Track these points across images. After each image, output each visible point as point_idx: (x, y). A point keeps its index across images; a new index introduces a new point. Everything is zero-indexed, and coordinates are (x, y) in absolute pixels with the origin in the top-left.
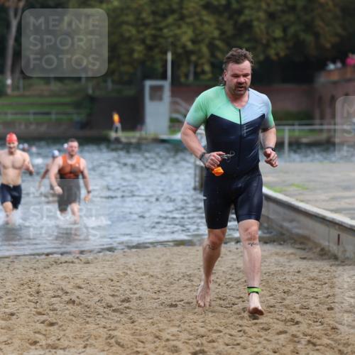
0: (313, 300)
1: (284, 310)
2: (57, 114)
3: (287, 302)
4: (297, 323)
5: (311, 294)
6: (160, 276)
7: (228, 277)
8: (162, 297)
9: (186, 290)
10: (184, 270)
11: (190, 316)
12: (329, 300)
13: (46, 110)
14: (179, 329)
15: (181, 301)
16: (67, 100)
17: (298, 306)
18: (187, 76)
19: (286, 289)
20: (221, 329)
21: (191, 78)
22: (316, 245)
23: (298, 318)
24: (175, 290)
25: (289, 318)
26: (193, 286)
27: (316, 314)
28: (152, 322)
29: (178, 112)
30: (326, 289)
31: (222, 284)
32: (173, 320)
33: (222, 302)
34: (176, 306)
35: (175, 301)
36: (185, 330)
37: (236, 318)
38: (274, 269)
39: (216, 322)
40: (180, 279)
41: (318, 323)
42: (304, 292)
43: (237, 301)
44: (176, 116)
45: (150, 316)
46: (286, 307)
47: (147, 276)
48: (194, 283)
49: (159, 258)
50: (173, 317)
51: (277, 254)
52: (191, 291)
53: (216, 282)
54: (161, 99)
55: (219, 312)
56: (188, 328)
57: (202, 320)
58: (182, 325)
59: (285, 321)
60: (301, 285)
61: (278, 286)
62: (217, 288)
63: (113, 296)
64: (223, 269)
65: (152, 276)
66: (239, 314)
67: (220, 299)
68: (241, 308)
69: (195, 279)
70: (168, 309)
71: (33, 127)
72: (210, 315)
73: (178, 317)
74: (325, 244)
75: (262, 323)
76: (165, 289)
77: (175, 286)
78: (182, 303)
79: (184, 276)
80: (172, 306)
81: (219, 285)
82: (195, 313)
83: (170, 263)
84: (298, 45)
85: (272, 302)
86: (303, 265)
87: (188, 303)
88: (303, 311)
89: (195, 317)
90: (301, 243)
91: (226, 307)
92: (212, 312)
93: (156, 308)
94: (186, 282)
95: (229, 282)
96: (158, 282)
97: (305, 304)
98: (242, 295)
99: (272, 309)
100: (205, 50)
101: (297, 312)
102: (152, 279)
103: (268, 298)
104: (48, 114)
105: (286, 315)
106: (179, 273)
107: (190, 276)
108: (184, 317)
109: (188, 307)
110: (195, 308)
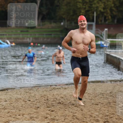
2: (54, 35)
6: (92, 94)
8: (93, 101)
9: (101, 99)
10: (100, 92)
11: (103, 108)
13: (50, 33)
14: (99, 113)
15: (99, 103)
16: (58, 30)
18: (101, 21)
20: (114, 113)
21: (103, 21)
24: (97, 99)
26: (104, 97)
28: (89, 111)
29: (98, 34)
32: (97, 110)
34: (98, 105)
35: (97, 103)
36: (101, 113)
39: (113, 110)
40: (99, 95)
44: (97, 35)
45: (88, 108)
47: (87, 94)
48: (104, 96)
49: (91, 87)
50: (96, 109)
52: (103, 99)
53: (112, 96)
54: (92, 29)
55: (114, 107)
56: (102, 113)
57: (108, 110)
58: (100, 112)
63: (75, 101)
65: (89, 94)
67: (114, 102)
69: (105, 95)
70: (95, 106)
71: (45, 40)
73: (99, 108)
76: (93, 98)
77: (97, 98)
78: (100, 103)
79: (100, 94)
80: (96, 104)
81: (114, 97)
82: (105, 107)
83: (96, 89)
89: (105, 109)
91: (116, 105)
92: (111, 107)
93: (91, 105)
94: (101, 96)
96: (91, 96)
100: (109, 11)
102: (89, 95)
104: (51, 35)
106: (99, 93)
107: (103, 94)
108: (101, 109)
109: (102, 105)
110: (105, 106)
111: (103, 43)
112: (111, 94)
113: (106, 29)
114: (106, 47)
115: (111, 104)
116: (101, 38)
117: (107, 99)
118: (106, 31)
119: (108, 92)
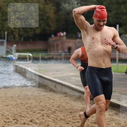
0: (48, 104)
1: (40, 107)
3: (40, 104)
4: (44, 110)
5: (48, 102)
6: (3, 97)
7: (24, 97)
8: (4, 103)
9: (11, 101)
11: (12, 109)
12: (53, 104)
14: (9, 113)
15: (10, 104)
17: (44, 105)
18: (11, 38)
19: (40, 100)
20: (22, 112)
21: (12, 39)
22: (49, 88)
23: (44, 109)
25: (41, 109)
26: (13, 100)
27: (49, 108)
30: (52, 100)
31: (22, 99)
33: (22, 105)
35: (8, 104)
36: (11, 113)
37: (26, 109)
38: (37, 95)
39: (20, 110)
40: (9, 98)
41: (50, 110)
42: (45, 101)
43: (26, 104)
44: (8, 50)
46: (40, 106)
48: (14, 99)
49: (3, 92)
51: (38, 90)
54: (3, 45)
57: (16, 110)
58: (10, 111)
59: (40, 110)
60: (45, 99)
61: (38, 100)
62: (20, 100)
64: (22, 95)
65: (1, 97)
66: (27, 108)
67: (21, 104)
68: (27, 106)
72: (18, 108)
74: (51, 87)
75: (33, 111)
76: (5, 101)
77: (8, 100)
80: (7, 106)
83: (7, 93)
84: (44, 30)
85: (36, 104)
86: (45, 93)
87: (12, 105)
88: (45, 107)
89: (14, 109)
90: (45, 87)
91: (23, 106)
92: (19, 107)
93: (3, 106)
95: (24, 99)
97: (46, 105)
98: (28, 103)
99: (36, 107)
101: (44, 107)
103: (35, 103)
105: (40, 108)
106: (9, 96)
107: (12, 97)
108: (10, 109)
109: (11, 106)
110: (14, 106)
111: (12, 56)
112: (19, 97)
113: (15, 45)
114: (15, 59)
115: (19, 105)
116: (11, 52)
117: (16, 101)
118: (15, 47)
119: (17, 95)
